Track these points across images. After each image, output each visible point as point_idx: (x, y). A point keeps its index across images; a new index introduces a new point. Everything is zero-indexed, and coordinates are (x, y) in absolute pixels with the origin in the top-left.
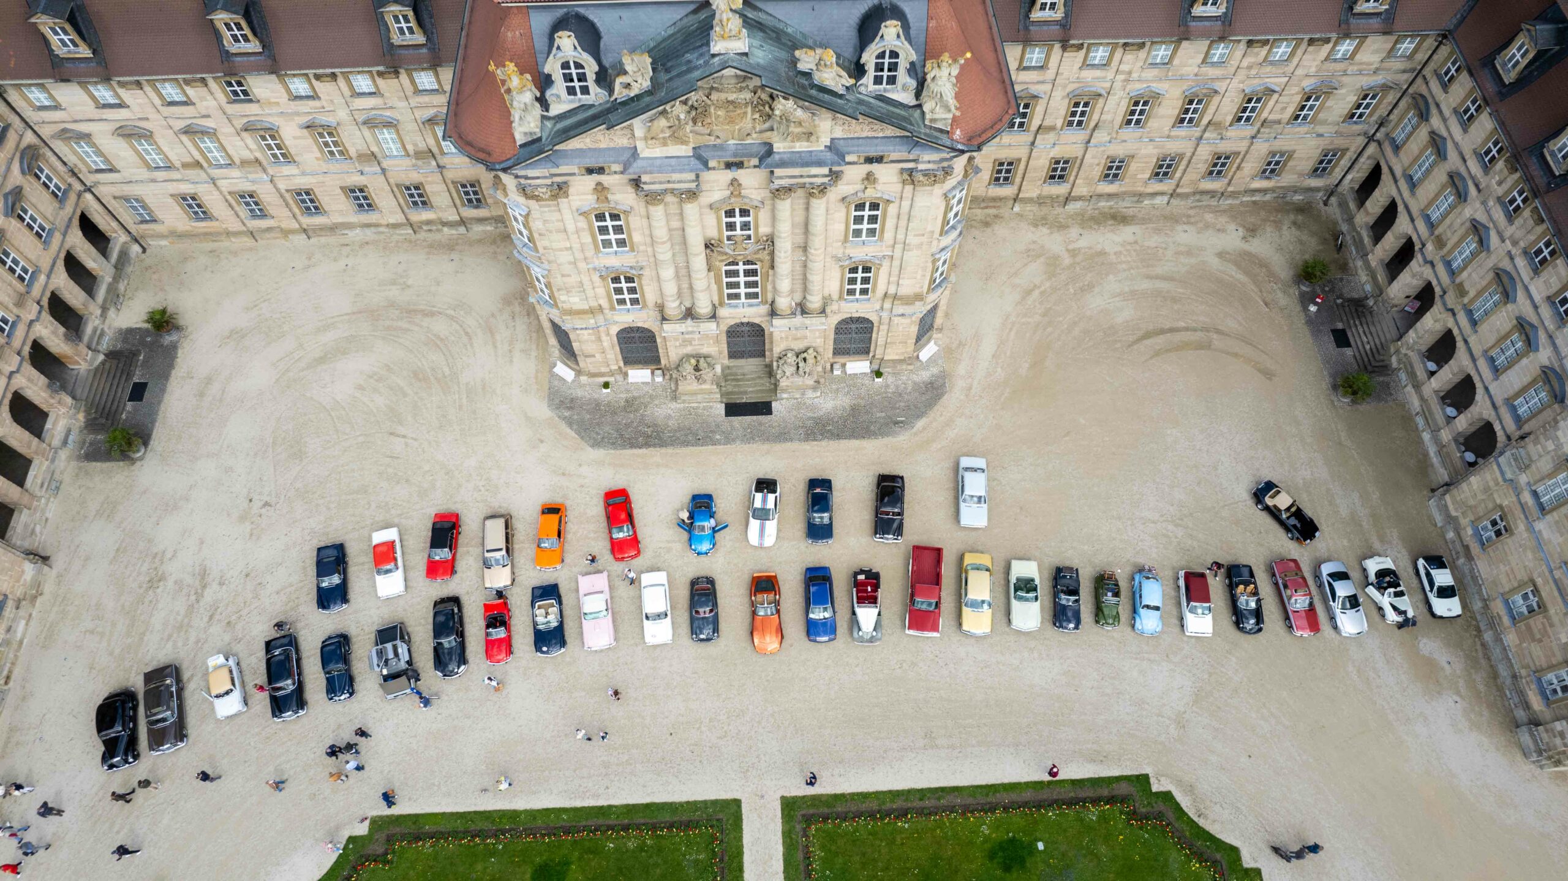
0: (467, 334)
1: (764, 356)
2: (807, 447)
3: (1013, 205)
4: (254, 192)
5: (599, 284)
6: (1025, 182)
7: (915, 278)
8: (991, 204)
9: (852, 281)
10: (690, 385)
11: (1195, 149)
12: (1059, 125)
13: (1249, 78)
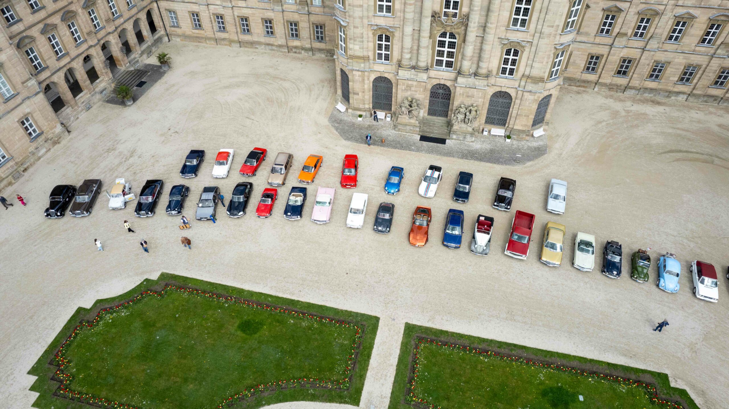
0: (298, 89)
1: (447, 116)
2: (462, 161)
3: (595, 87)
4: (223, 15)
5: (371, 39)
6: (603, 72)
7: (542, 63)
8: (582, 84)
9: (506, 61)
10: (404, 119)
11: (709, 62)
12: (629, 34)
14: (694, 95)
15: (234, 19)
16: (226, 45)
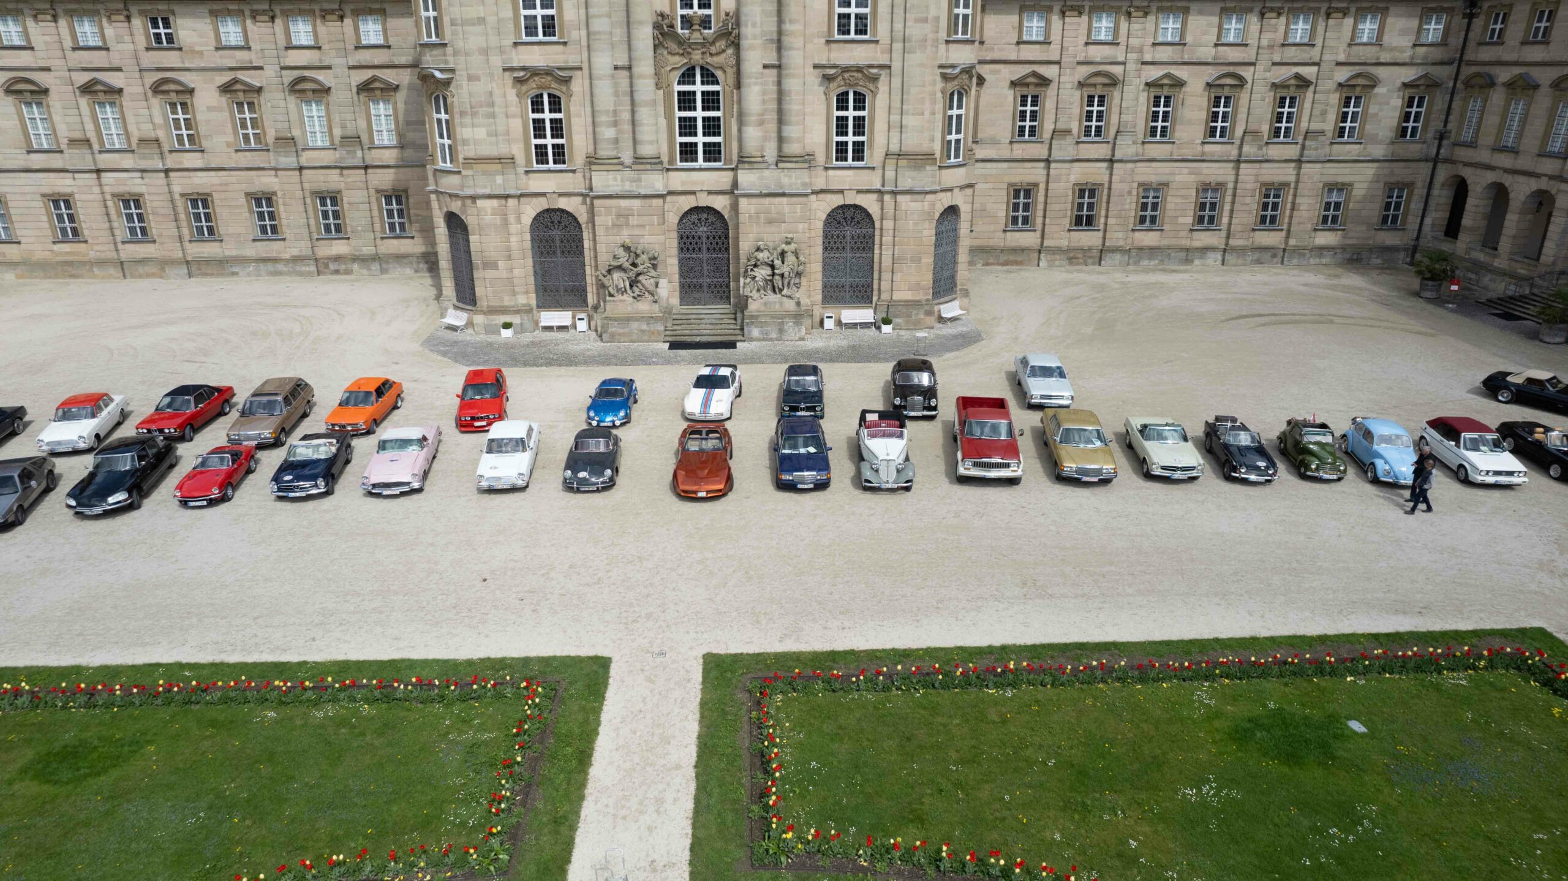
0: (341, 314)
1: (727, 298)
3: (1039, 259)
4: (141, 195)
5: (515, 109)
6: (1047, 220)
7: (923, 114)
8: (1012, 258)
9: (842, 126)
10: (623, 304)
11: (1237, 175)
12: (1075, 131)
13: (1274, 64)
14: (1234, 249)
15: (172, 201)
16: (149, 275)
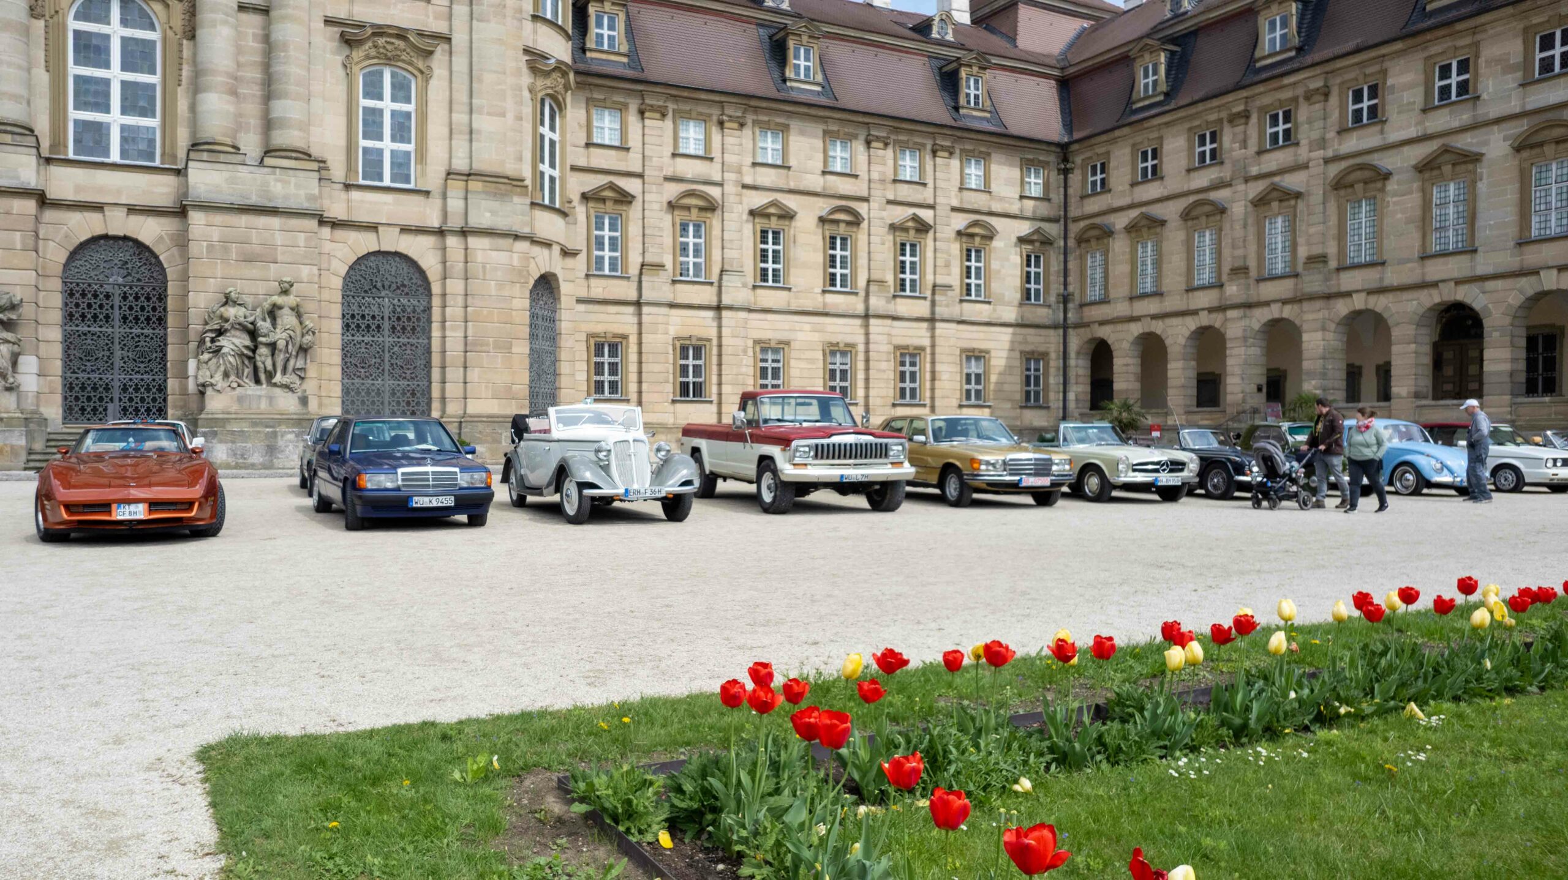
11: (867, 334)
12: (669, 265)
13: (889, 202)
